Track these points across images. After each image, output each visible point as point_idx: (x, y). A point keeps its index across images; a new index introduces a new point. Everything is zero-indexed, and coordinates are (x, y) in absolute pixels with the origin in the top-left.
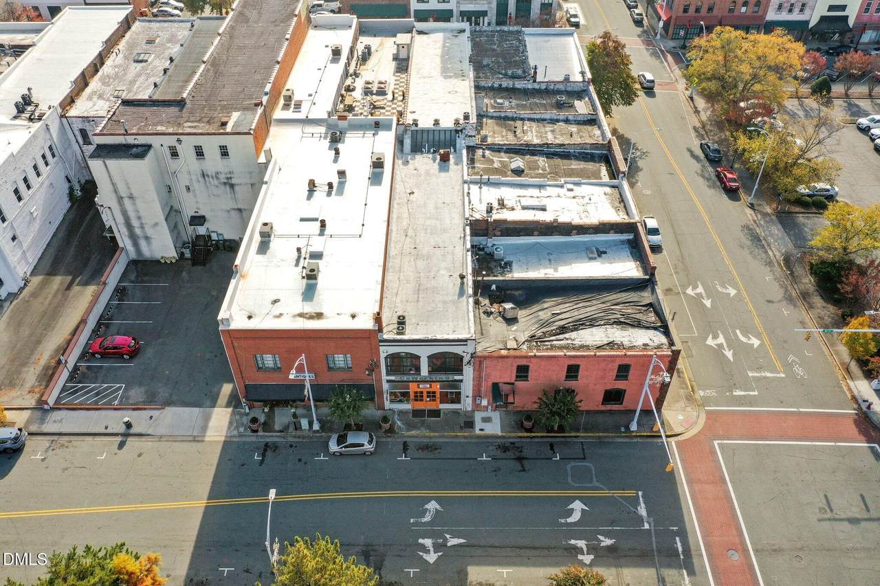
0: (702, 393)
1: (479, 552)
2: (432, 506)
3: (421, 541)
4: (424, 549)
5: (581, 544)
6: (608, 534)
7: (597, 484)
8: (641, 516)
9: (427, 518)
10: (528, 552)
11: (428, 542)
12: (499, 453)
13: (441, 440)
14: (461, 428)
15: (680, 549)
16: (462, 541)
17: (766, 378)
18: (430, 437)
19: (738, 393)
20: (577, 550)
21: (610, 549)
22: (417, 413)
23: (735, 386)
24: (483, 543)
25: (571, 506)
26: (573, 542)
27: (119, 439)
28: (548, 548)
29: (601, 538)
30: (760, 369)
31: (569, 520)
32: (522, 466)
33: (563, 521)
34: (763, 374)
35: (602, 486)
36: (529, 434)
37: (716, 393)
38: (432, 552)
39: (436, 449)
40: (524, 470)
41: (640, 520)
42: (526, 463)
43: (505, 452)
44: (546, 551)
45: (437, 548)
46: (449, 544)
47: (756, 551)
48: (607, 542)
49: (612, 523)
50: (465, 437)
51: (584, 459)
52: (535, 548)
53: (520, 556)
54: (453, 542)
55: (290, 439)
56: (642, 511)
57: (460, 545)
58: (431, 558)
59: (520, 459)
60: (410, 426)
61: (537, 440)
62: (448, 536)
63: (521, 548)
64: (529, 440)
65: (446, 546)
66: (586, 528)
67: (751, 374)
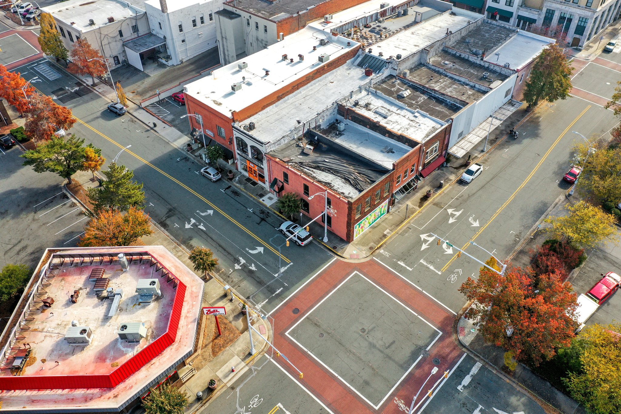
0: (382, 251)
1: (205, 236)
2: (210, 212)
3: (191, 219)
4: (189, 222)
5: (243, 261)
6: (256, 266)
8: (279, 271)
10: (220, 249)
11: (193, 221)
12: (258, 212)
13: (244, 194)
14: (257, 195)
15: (277, 292)
16: (204, 229)
17: (429, 268)
18: (242, 191)
19: (402, 263)
20: (238, 262)
21: (251, 272)
22: (248, 180)
23: (404, 260)
24: (210, 235)
25: (258, 248)
27: (149, 128)
28: (229, 253)
30: (430, 262)
31: (250, 251)
32: (260, 223)
33: (247, 249)
34: (429, 266)
35: (280, 250)
36: (279, 214)
38: (190, 225)
39: (238, 195)
40: (258, 224)
41: (277, 271)
42: (263, 222)
43: (261, 213)
44: (227, 254)
45: (194, 225)
46: (199, 227)
47: (307, 318)
48: (253, 268)
49: (265, 264)
50: (254, 199)
52: (225, 250)
53: (216, 248)
54: (201, 227)
55: (195, 161)
56: (283, 270)
57: (202, 230)
58: (187, 226)
59: (263, 220)
60: (240, 182)
61: (279, 218)
62: (202, 224)
63: (220, 246)
64: (276, 216)
65: (197, 226)
66: (251, 259)
67: (422, 261)
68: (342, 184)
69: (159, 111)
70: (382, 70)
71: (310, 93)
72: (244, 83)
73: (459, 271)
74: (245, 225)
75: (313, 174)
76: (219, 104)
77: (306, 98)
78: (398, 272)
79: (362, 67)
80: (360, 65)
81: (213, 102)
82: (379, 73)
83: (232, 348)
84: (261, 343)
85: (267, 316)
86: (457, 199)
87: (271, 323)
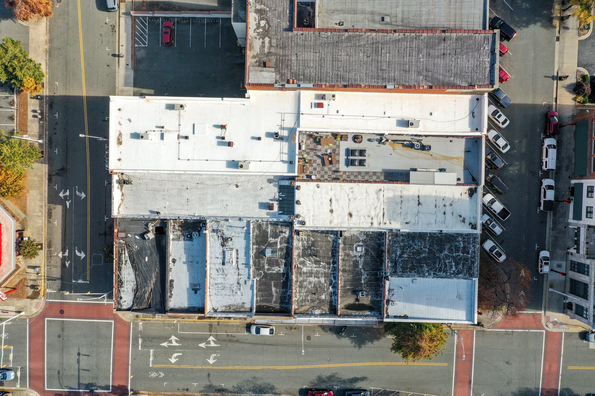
0: (141, 323)
2: (83, 195)
3: (68, 191)
5: (67, 254)
6: (70, 265)
7: (93, 265)
8: (78, 280)
9: (77, 193)
11: (68, 193)
12: (108, 225)
16: (68, 207)
17: (149, 357)
19: (140, 341)
20: (64, 253)
21: (65, 265)
23: (144, 340)
24: (67, 214)
25: (82, 253)
26: (67, 251)
29: (69, 262)
30: (155, 356)
31: (76, 251)
33: (76, 248)
34: (151, 356)
35: (92, 267)
37: (141, 330)
38: (63, 195)
40: (100, 235)
41: (77, 279)
42: (103, 236)
43: (109, 227)
44: (63, 240)
45: (65, 197)
46: (67, 202)
47: (63, 321)
48: (67, 264)
49: (75, 268)
51: (105, 262)
52: (65, 236)
54: (68, 204)
56: (80, 281)
57: (66, 206)
58: (61, 195)
59: (105, 234)
63: (65, 230)
65: (66, 200)
66: (72, 257)
67: (152, 351)
68: (130, 290)
69: (141, 35)
70: (283, 216)
71: (208, 182)
72: (161, 131)
73: (162, 375)
74: (92, 227)
75: (123, 264)
76: (120, 143)
77: (199, 185)
78: (132, 344)
79: (279, 192)
80: (282, 189)
81: (118, 135)
82: (280, 214)
83: (16, 301)
84: (31, 312)
85: (47, 300)
86: (228, 335)
87: (45, 306)
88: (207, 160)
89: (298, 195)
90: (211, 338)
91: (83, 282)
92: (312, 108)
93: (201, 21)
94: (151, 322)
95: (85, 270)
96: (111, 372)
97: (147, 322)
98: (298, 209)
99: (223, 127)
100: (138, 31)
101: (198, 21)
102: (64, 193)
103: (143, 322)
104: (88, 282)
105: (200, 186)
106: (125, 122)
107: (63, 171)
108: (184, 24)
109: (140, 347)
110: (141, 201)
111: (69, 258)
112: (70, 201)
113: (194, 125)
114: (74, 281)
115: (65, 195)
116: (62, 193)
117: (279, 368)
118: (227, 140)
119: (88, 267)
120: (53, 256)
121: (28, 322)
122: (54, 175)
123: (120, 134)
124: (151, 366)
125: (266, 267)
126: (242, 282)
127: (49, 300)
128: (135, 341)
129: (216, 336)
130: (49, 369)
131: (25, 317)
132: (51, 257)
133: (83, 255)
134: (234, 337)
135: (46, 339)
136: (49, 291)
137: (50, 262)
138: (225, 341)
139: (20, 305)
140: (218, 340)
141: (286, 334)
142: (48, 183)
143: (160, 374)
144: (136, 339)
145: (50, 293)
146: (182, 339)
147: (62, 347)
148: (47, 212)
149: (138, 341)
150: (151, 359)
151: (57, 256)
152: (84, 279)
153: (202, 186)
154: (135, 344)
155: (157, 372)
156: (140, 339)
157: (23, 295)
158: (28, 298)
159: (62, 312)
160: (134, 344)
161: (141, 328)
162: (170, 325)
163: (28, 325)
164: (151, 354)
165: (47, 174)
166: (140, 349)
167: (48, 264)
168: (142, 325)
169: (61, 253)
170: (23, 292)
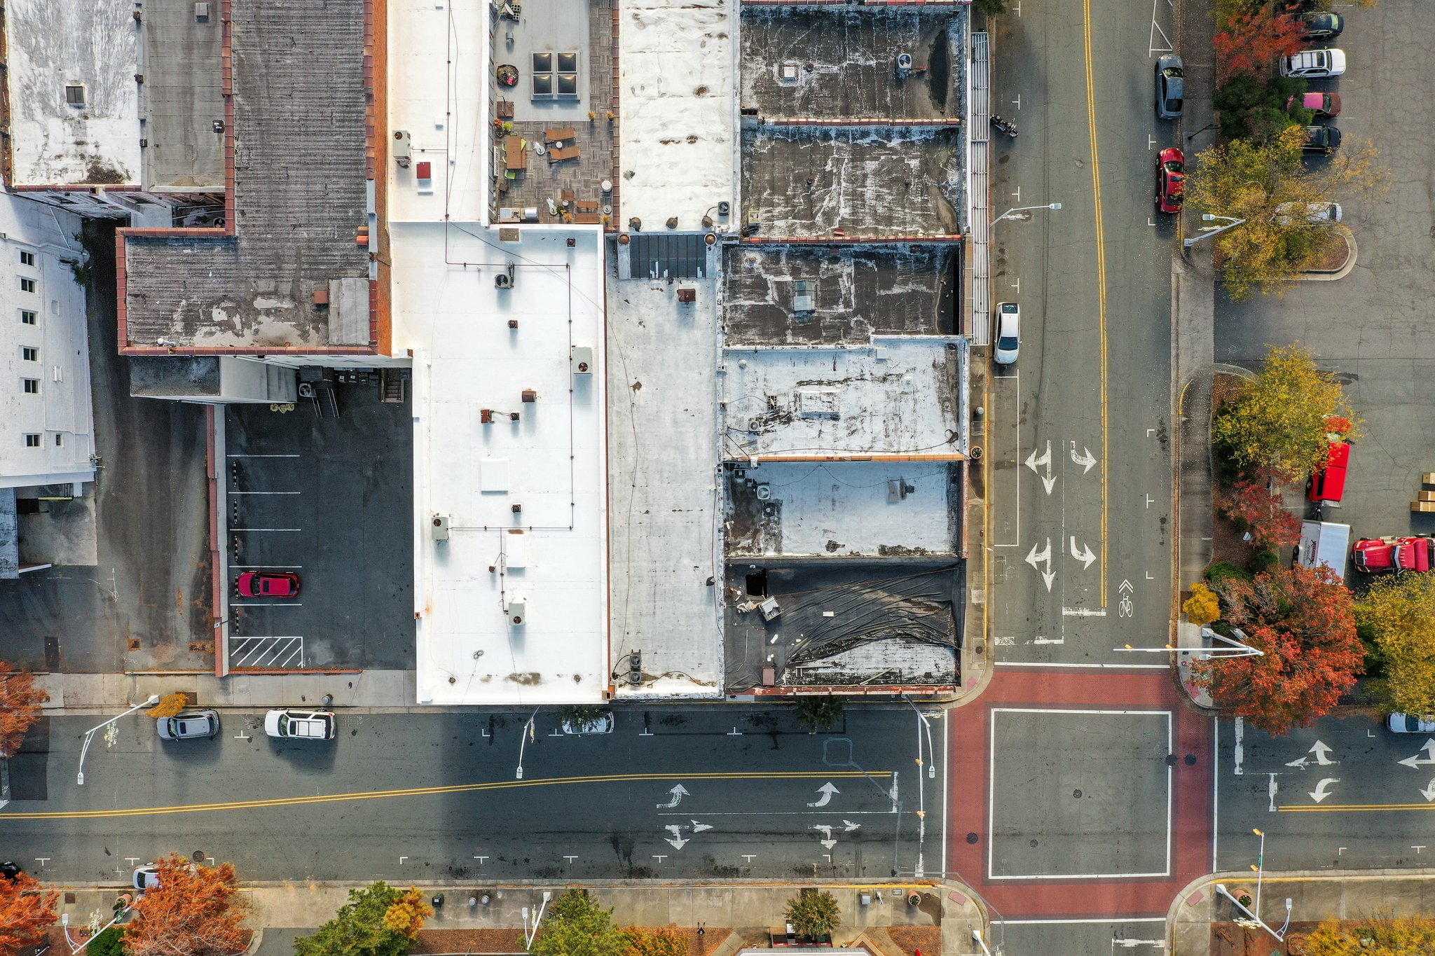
0: (997, 641)
1: (725, 838)
2: (679, 790)
3: (668, 827)
4: (671, 835)
5: (826, 829)
6: (853, 819)
7: (852, 763)
8: (891, 800)
9: (673, 804)
10: (772, 838)
11: (675, 829)
12: (751, 727)
13: (687, 709)
15: (922, 833)
16: (708, 827)
17: (1082, 618)
18: (675, 706)
19: (1040, 641)
20: (822, 835)
21: (855, 835)
23: (1040, 632)
24: (729, 828)
25: (821, 789)
26: (818, 827)
28: (793, 834)
29: (846, 822)
30: (1077, 604)
31: (818, 804)
32: (775, 742)
33: (811, 805)
34: (1080, 613)
35: (857, 766)
37: (1015, 641)
38: (679, 839)
39: (681, 722)
40: (776, 747)
41: (889, 803)
42: (779, 738)
43: (757, 725)
44: (791, 837)
45: (684, 834)
46: (696, 831)
47: (995, 835)
48: (851, 826)
49: (861, 807)
50: (714, 705)
51: (844, 733)
52: (781, 834)
53: (765, 842)
54: (700, 828)
56: (894, 794)
57: (707, 832)
58: (679, 844)
59: (773, 734)
61: (794, 708)
63: (766, 833)
64: (785, 709)
65: (692, 832)
66: (832, 814)
67: (1065, 612)
68: (908, 653)
69: (274, 651)
70: (708, 264)
71: (630, 459)
72: (502, 575)
73: (1126, 584)
74: (758, 767)
75: (844, 671)
76: (535, 679)
77: (638, 482)
78: (1050, 662)
79: (650, 277)
80: (639, 272)
81: (515, 683)
82: (704, 275)
83: (948, 951)
84: (973, 915)
85: (944, 876)
86: (1023, 421)
87: (958, 880)
88: (572, 457)
89: (653, 225)
90: (1031, 463)
91: (896, 787)
92: (430, 194)
93: (235, 505)
94: (992, 615)
95: (866, 783)
96: (1122, 712)
97: (992, 626)
98: (690, 225)
99: (486, 417)
100: (266, 659)
101: (235, 511)
102: (675, 838)
103: (992, 634)
104: (896, 774)
105: (640, 481)
106: (484, 666)
107: (620, 840)
108: (244, 546)
109: (1056, 642)
110: (680, 628)
111: (835, 821)
112: (695, 822)
113: (484, 493)
114: (895, 810)
115: (679, 836)
116: (672, 843)
117: (1103, 289)
118: (519, 407)
119: (860, 774)
120: (832, 862)
121: (999, 922)
122: (631, 864)
123: (514, 677)
124: (1103, 614)
125: (841, 309)
126: (880, 371)
127: (944, 870)
128: (1042, 655)
129: (1026, 452)
130: (1118, 869)
131: (988, 930)
132: (835, 868)
133: (829, 789)
134: (1026, 405)
135: (1040, 877)
136: (921, 870)
137: (847, 870)
138: (1036, 428)
139: (957, 943)
140: (1035, 446)
141: (1017, 275)
142: (649, 877)
143: (1124, 591)
144: (1037, 653)
145: (926, 868)
146: (1034, 538)
147: (1062, 837)
148: (722, 880)
149: (1041, 645)
150: (1086, 613)
151: (832, 852)
152: (888, 783)
153: (639, 475)
154: (1050, 653)
155: (1120, 597)
156: (1037, 642)
157: (932, 934)
158: (938, 923)
159: (972, 838)
160: (1050, 656)
161: (1008, 641)
162: (999, 569)
163: (1006, 922)
164: (1072, 613)
165: (628, 880)
166: (1061, 642)
167: (854, 874)
168: (1001, 637)
169: (823, 842)
170: (923, 934)
